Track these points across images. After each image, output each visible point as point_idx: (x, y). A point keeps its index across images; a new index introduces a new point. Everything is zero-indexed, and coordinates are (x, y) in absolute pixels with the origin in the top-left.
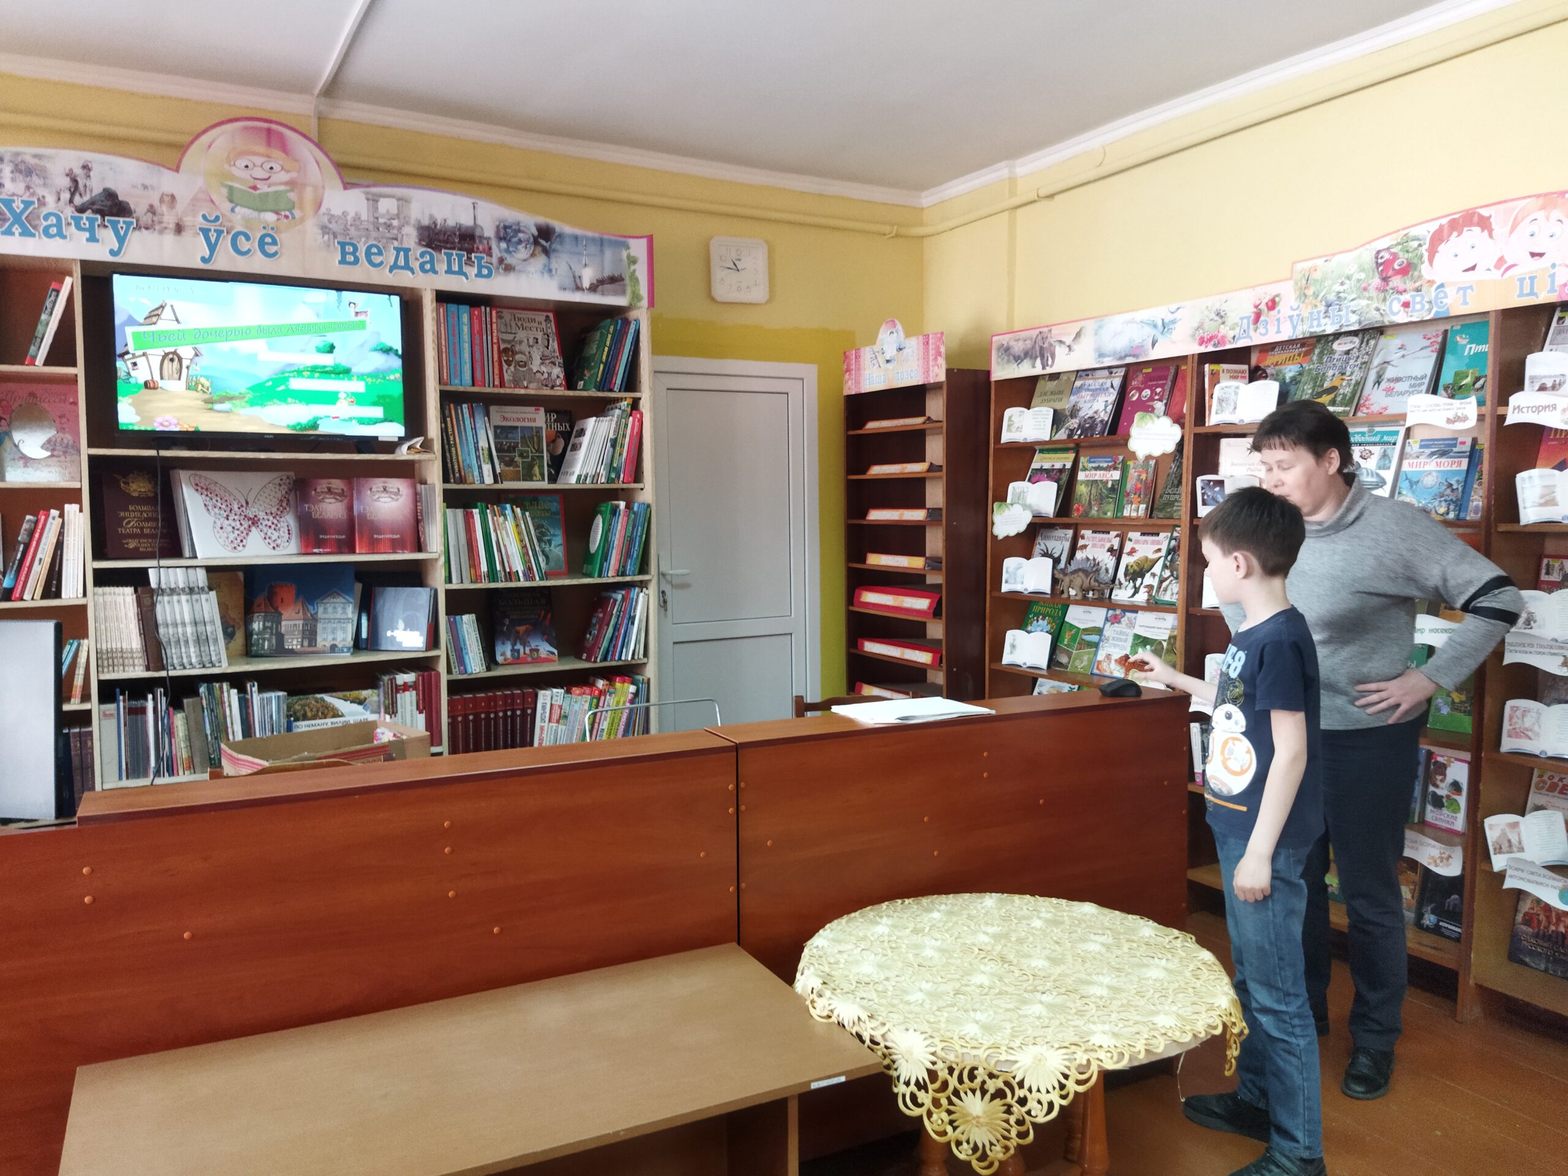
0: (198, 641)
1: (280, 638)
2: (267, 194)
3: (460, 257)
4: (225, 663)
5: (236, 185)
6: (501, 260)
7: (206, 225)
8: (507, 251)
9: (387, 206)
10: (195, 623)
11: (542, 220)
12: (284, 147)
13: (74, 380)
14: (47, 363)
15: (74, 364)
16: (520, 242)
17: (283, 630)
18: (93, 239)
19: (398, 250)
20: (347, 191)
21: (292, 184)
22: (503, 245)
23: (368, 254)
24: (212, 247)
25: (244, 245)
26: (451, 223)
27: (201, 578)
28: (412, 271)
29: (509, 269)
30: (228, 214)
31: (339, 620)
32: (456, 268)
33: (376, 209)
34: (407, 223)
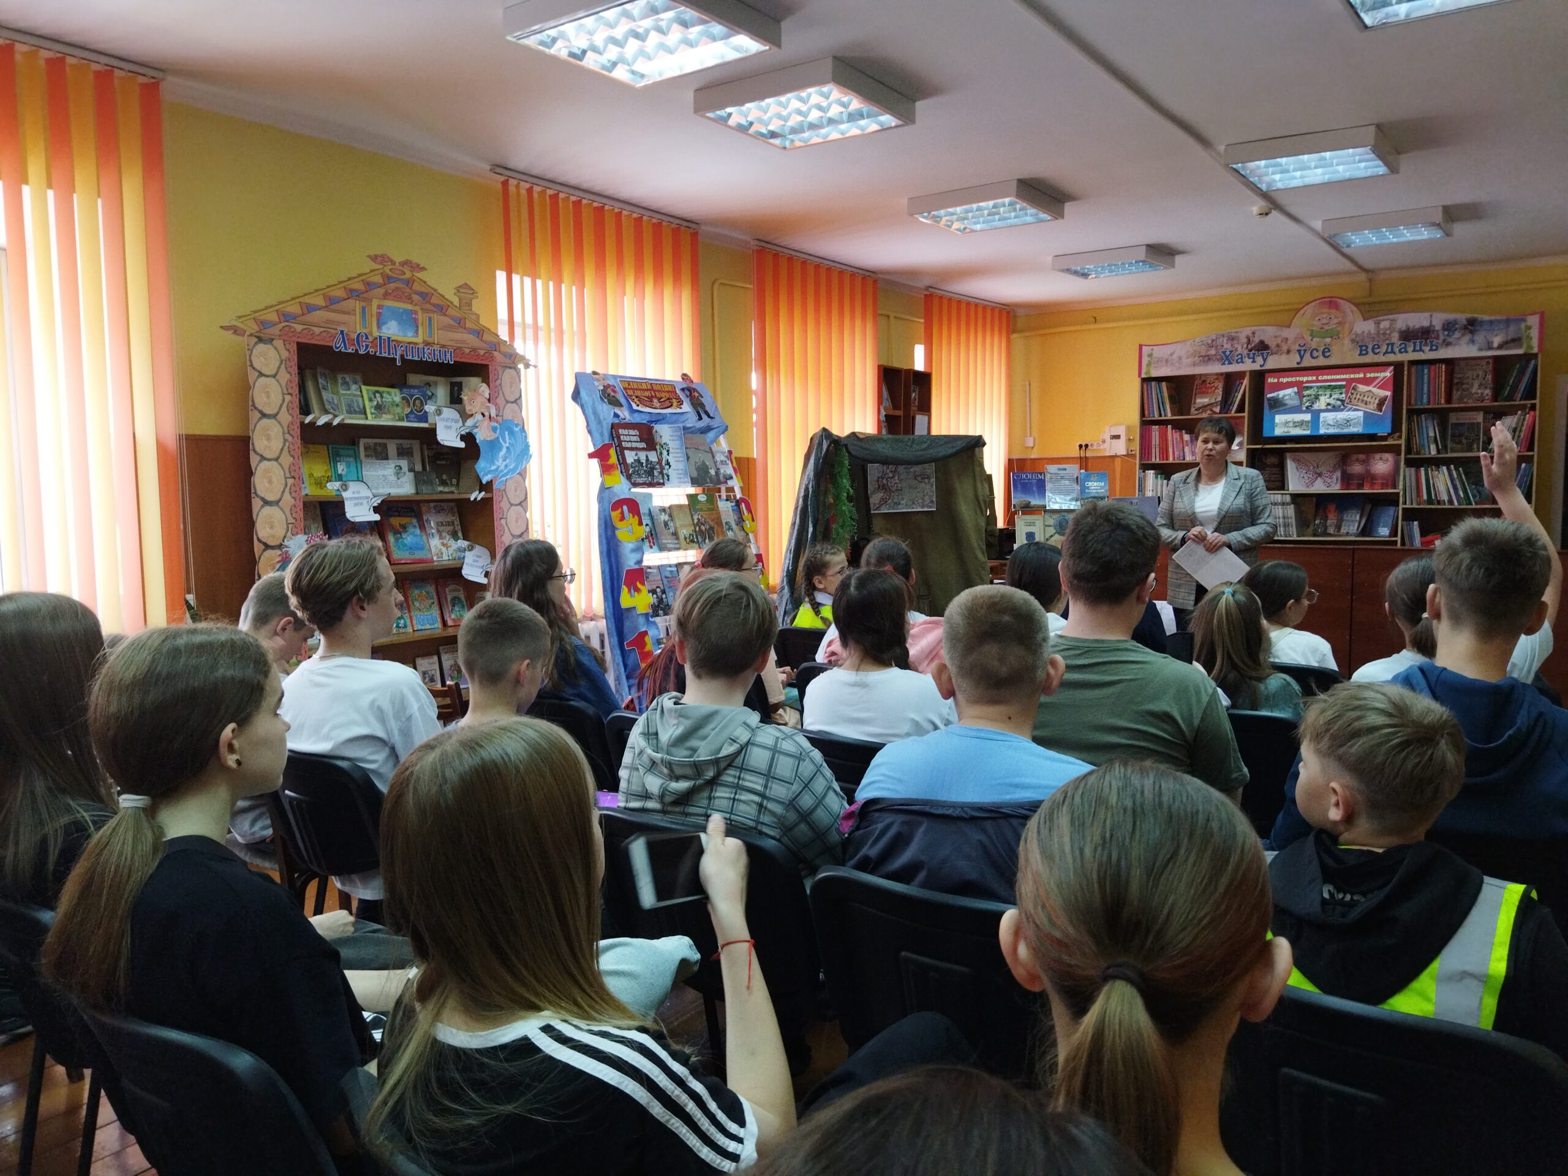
0: (1285, 526)
1: (1326, 528)
2: (1327, 331)
3: (1421, 343)
4: (1295, 536)
5: (1315, 329)
6: (1444, 341)
7: (1300, 348)
8: (1448, 335)
9: (1385, 325)
10: (1284, 518)
11: (1469, 316)
12: (1336, 306)
13: (1243, 417)
14: (1237, 412)
15: (1244, 412)
16: (1456, 329)
17: (1328, 524)
18: (1254, 362)
19: (1388, 345)
20: (1366, 322)
21: (1340, 323)
22: (1446, 333)
23: (1373, 349)
24: (1302, 358)
25: (1315, 354)
26: (1417, 326)
27: (1288, 499)
28: (1394, 353)
29: (1448, 344)
30: (1310, 342)
31: (1352, 521)
32: (1418, 348)
33: (1379, 327)
34: (1394, 331)
